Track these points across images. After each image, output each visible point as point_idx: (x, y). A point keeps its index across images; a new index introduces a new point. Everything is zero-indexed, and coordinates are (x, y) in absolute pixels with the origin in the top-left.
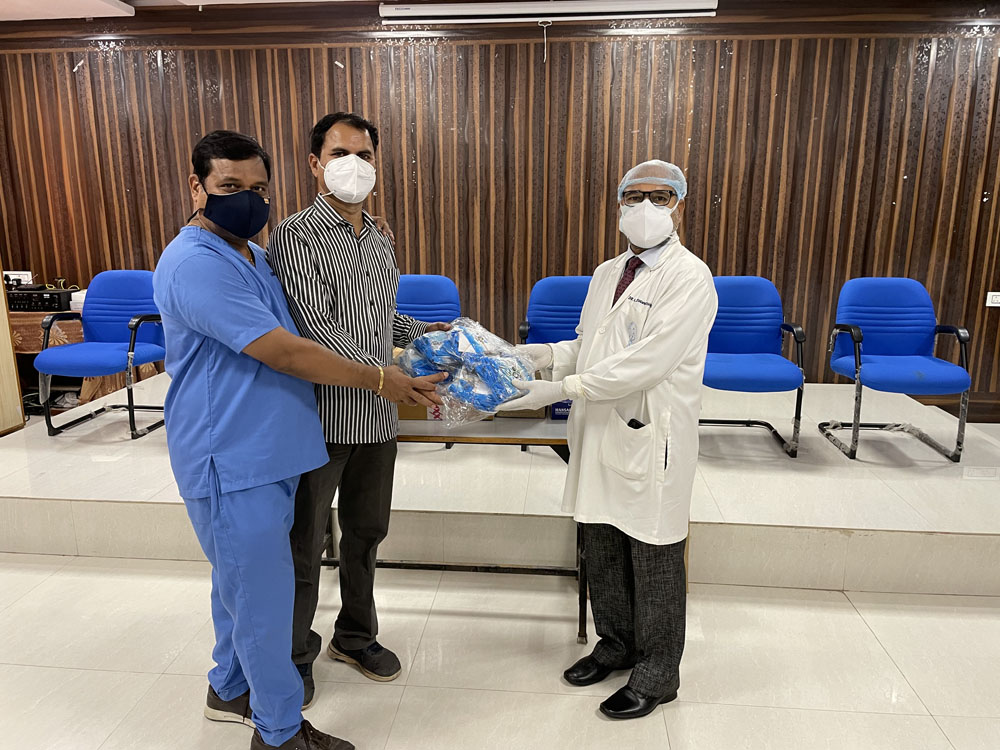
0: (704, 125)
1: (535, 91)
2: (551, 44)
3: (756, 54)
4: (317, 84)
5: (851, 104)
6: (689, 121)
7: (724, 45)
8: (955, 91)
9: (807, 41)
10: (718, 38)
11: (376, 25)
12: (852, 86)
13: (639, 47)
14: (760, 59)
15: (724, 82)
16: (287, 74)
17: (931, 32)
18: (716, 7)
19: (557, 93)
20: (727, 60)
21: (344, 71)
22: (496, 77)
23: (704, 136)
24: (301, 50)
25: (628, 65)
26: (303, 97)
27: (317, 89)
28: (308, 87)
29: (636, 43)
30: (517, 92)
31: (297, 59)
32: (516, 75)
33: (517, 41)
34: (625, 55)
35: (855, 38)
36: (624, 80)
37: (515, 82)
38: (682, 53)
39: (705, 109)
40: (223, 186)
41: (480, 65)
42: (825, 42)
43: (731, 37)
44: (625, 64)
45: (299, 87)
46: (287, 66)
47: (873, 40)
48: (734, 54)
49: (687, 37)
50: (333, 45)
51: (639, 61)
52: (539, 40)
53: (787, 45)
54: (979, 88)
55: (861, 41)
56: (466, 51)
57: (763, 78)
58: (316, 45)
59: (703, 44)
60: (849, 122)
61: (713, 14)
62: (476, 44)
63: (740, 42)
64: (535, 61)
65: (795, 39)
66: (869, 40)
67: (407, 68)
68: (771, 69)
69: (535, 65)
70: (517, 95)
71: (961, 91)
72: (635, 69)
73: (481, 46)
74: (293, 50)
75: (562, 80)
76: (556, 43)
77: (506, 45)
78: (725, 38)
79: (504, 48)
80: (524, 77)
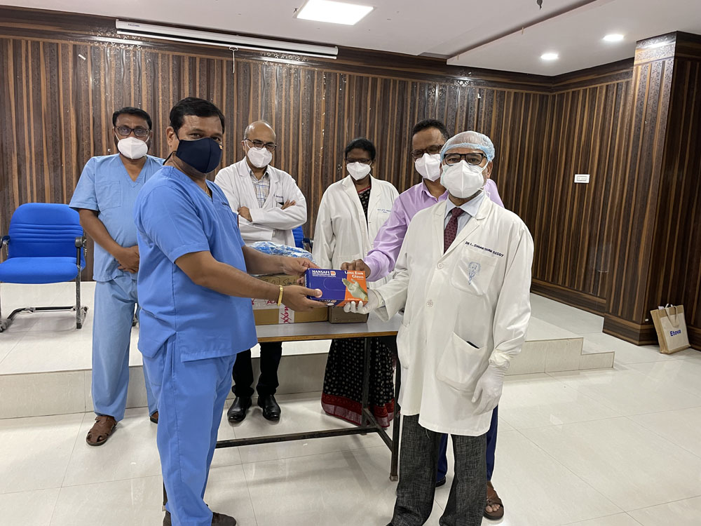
0: (331, 122)
1: (227, 91)
2: (237, 62)
3: (358, 84)
4: (63, 69)
5: (408, 117)
6: (323, 119)
7: (341, 76)
8: (458, 115)
9: (385, 79)
10: (338, 72)
11: (112, 33)
12: (409, 107)
13: (293, 71)
14: (361, 87)
15: (342, 98)
16: (39, 59)
17: (447, 82)
18: (336, 53)
19: (241, 94)
20: (342, 85)
21: (86, 61)
22: (200, 78)
23: (331, 128)
24: (51, 44)
25: (286, 81)
26: (52, 77)
27: (63, 72)
28: (56, 70)
29: (290, 69)
30: (215, 90)
31: (48, 50)
32: (214, 80)
33: (216, 58)
34: (284, 75)
35: (410, 81)
36: (284, 91)
37: (214, 83)
38: (318, 79)
39: (331, 112)
40: (192, 134)
41: (189, 69)
42: (395, 82)
43: (345, 72)
44: (284, 80)
45: (48, 69)
46: (39, 54)
47: (418, 84)
48: (347, 82)
49: (321, 69)
50: (77, 43)
51: (292, 80)
52: (229, 59)
53: (375, 80)
54: (469, 113)
55: (413, 83)
56: (179, 60)
57: (363, 99)
58: (64, 42)
59: (330, 74)
60: (408, 128)
61: (335, 58)
62: (186, 55)
63: (350, 76)
64: (227, 72)
65: (380, 78)
66: (417, 83)
67: (135, 66)
68: (367, 93)
69: (227, 74)
70: (215, 92)
71: (461, 115)
72: (290, 85)
73: (190, 58)
74: (44, 43)
75: (245, 85)
76: (241, 62)
77: (208, 59)
78: (342, 72)
79: (206, 61)
80: (219, 81)
